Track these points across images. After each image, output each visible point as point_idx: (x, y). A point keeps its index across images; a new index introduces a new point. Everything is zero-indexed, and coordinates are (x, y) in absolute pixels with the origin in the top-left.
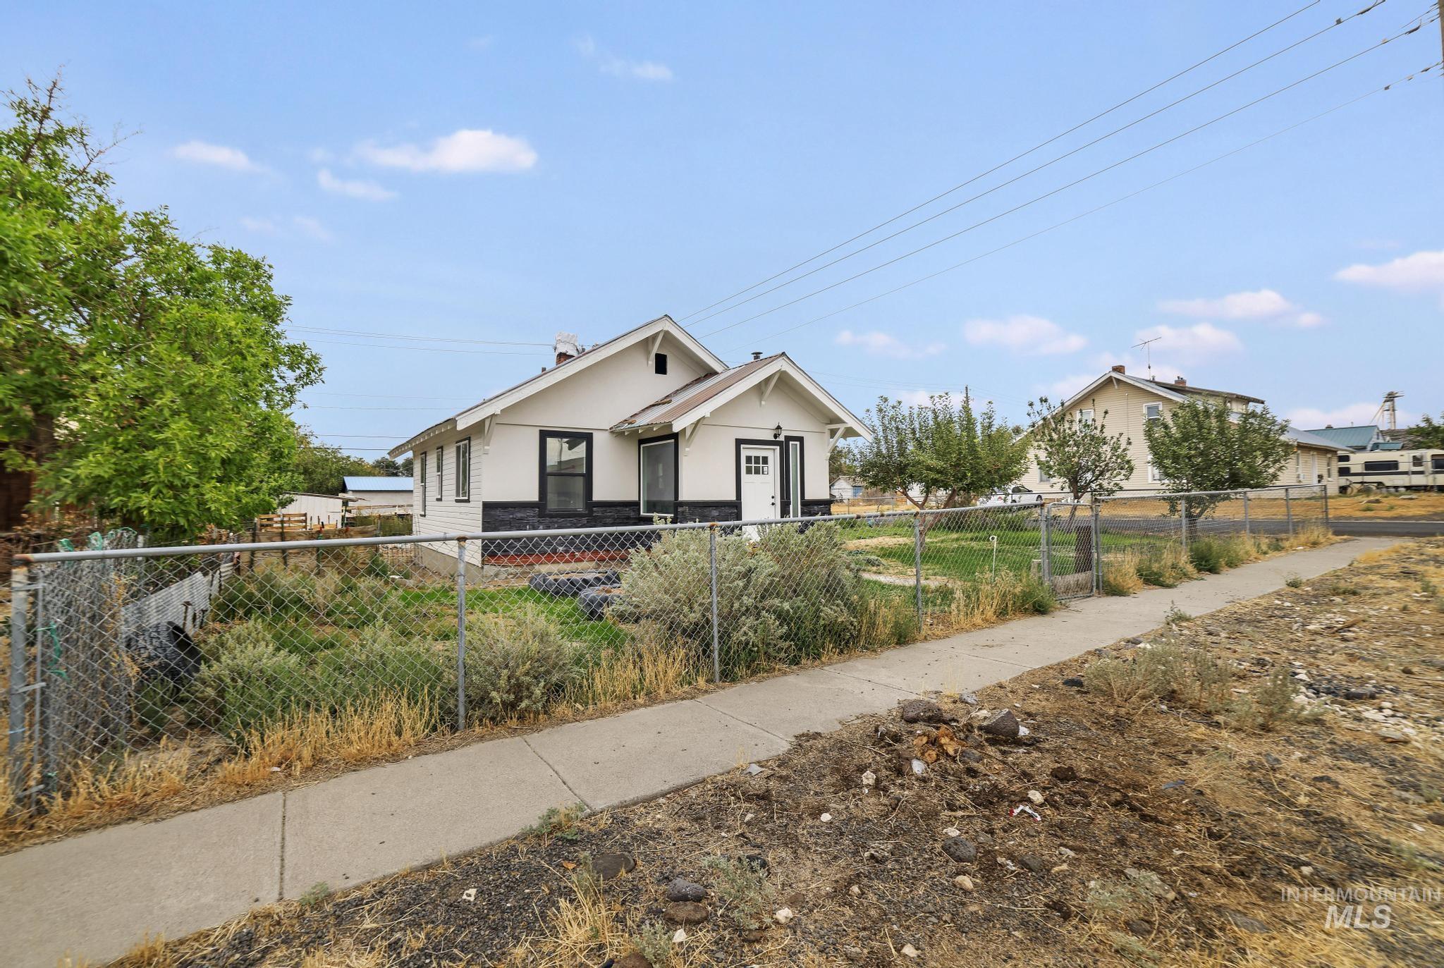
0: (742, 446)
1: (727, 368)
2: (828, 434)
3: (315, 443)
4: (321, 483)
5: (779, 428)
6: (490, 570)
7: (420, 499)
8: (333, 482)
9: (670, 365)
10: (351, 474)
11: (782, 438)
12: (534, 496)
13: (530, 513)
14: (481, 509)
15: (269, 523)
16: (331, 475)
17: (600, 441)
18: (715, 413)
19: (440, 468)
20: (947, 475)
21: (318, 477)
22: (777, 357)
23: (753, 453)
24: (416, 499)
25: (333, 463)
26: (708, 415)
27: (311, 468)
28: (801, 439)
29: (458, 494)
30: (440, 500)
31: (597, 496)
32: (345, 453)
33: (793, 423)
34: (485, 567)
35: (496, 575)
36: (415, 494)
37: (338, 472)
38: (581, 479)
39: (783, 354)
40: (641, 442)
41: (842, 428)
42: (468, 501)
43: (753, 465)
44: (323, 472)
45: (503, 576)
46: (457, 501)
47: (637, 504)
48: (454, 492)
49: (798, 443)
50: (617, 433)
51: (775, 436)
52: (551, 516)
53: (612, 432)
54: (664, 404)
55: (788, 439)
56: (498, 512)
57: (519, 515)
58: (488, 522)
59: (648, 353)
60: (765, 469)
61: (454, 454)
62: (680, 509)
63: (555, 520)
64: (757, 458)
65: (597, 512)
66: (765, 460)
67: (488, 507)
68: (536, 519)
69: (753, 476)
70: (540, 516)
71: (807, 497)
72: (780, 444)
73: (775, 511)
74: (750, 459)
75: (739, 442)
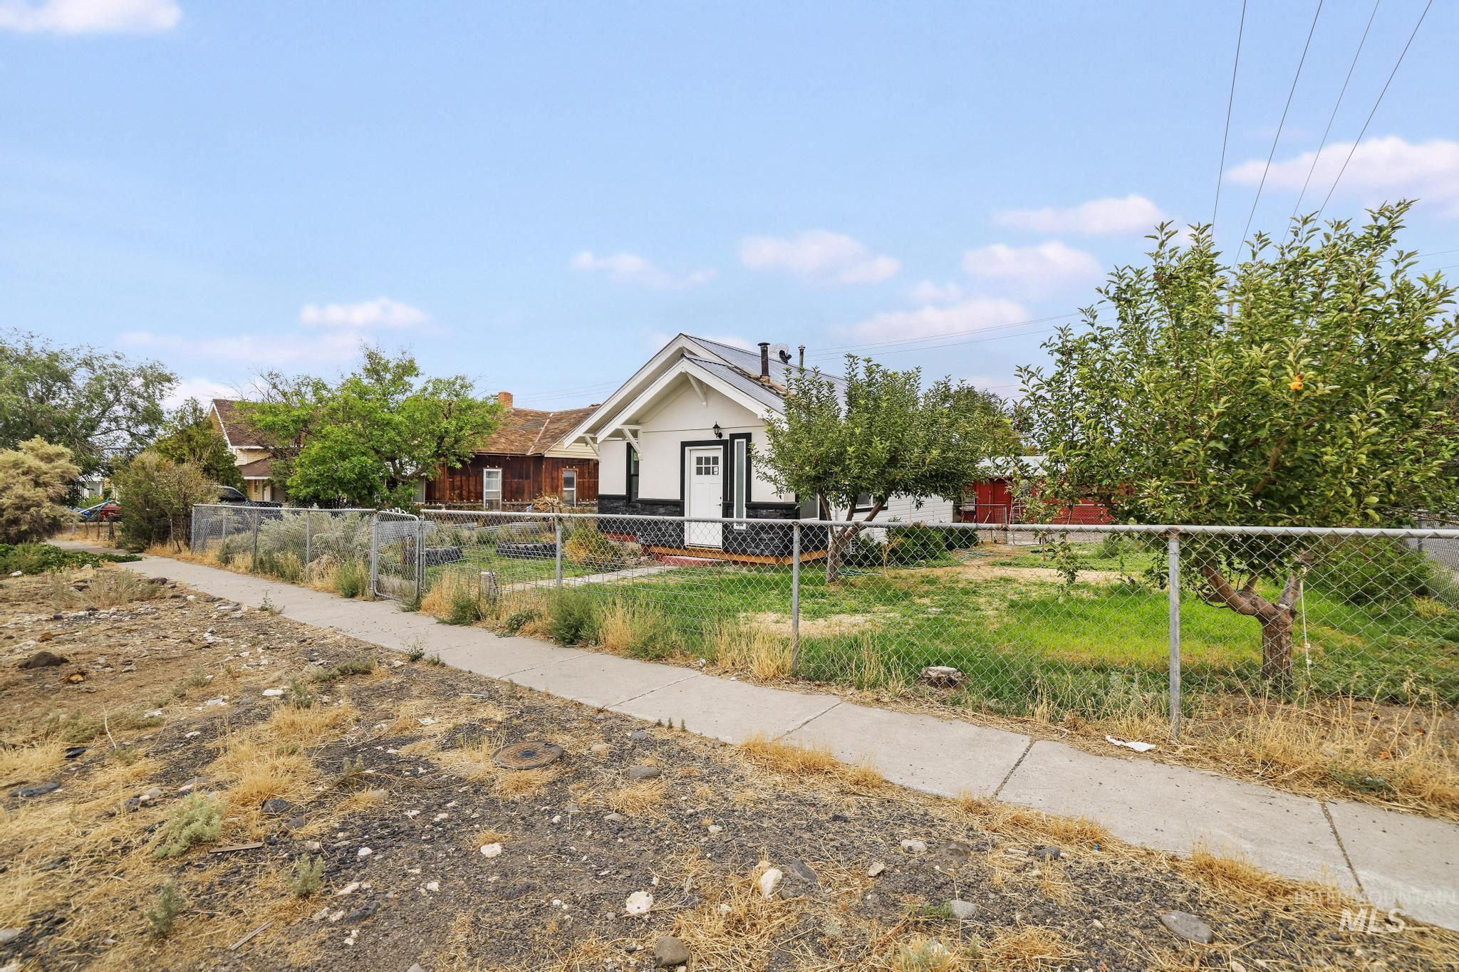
0: (687, 449)
5: (716, 427)
11: (725, 437)
23: (704, 454)
28: (748, 437)
43: (703, 466)
49: (744, 440)
51: (718, 436)
55: (733, 436)
56: (606, 502)
60: (716, 469)
64: (707, 460)
66: (716, 461)
69: (704, 477)
71: (754, 499)
72: (724, 443)
73: (719, 513)
74: (699, 460)
75: (684, 445)
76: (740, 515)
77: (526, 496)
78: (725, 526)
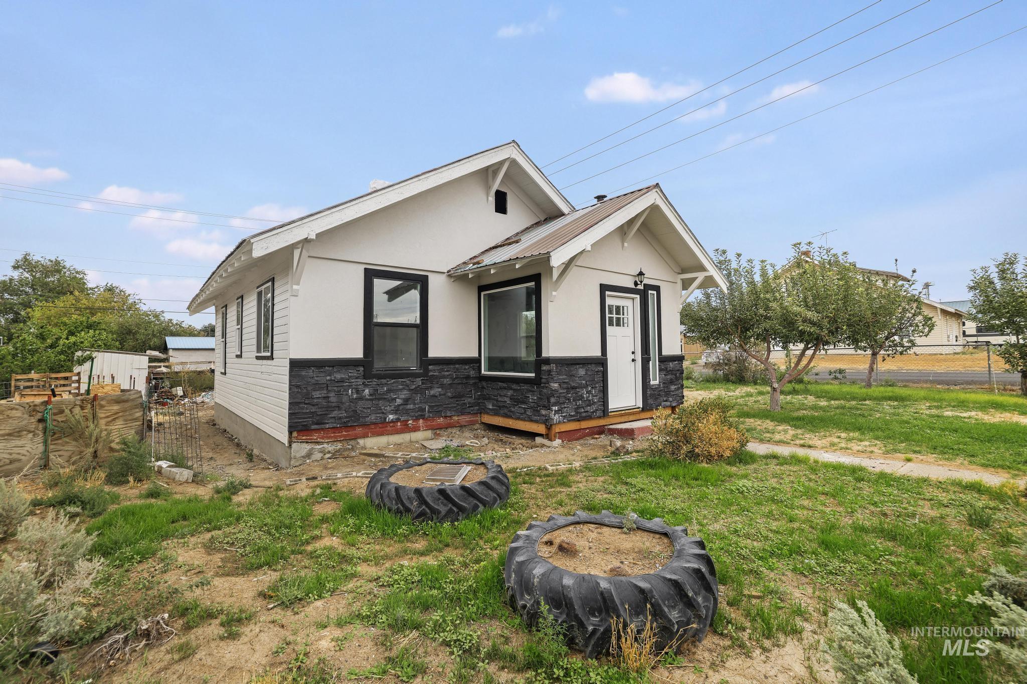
0: (606, 293)
1: (574, 210)
2: (679, 285)
3: (144, 308)
4: (144, 342)
5: (641, 274)
6: (300, 449)
7: (222, 355)
8: (155, 341)
9: (511, 203)
10: (173, 334)
11: (641, 287)
12: (357, 352)
13: (353, 373)
14: (288, 369)
15: (66, 382)
16: (154, 336)
17: (436, 284)
18: (596, 245)
19: (240, 321)
20: (822, 329)
21: (140, 337)
22: (649, 189)
23: (616, 302)
24: (218, 356)
25: (155, 325)
26: (589, 248)
27: (135, 329)
28: (658, 289)
29: (259, 350)
30: (239, 356)
31: (433, 353)
32: (167, 316)
33: (655, 273)
34: (294, 445)
35: (309, 455)
36: (216, 351)
37: (160, 332)
38: (414, 332)
39: (657, 185)
40: (481, 289)
41: (701, 276)
42: (271, 358)
43: (614, 316)
44: (146, 332)
45: (318, 456)
46: (258, 358)
47: (477, 361)
48: (255, 348)
50: (458, 277)
51: (636, 284)
52: (379, 377)
53: (450, 276)
54: (510, 244)
55: (648, 287)
56: (310, 372)
57: (338, 376)
58: (298, 387)
59: (488, 188)
60: (625, 320)
61: (255, 303)
62: (545, 368)
63: (384, 381)
64: (618, 309)
65: (433, 370)
66: (625, 311)
67: (296, 365)
68: (360, 381)
69: (615, 329)
70: (365, 377)
71: (664, 350)
72: (641, 293)
75: (604, 289)
76: (654, 370)
78: (644, 383)
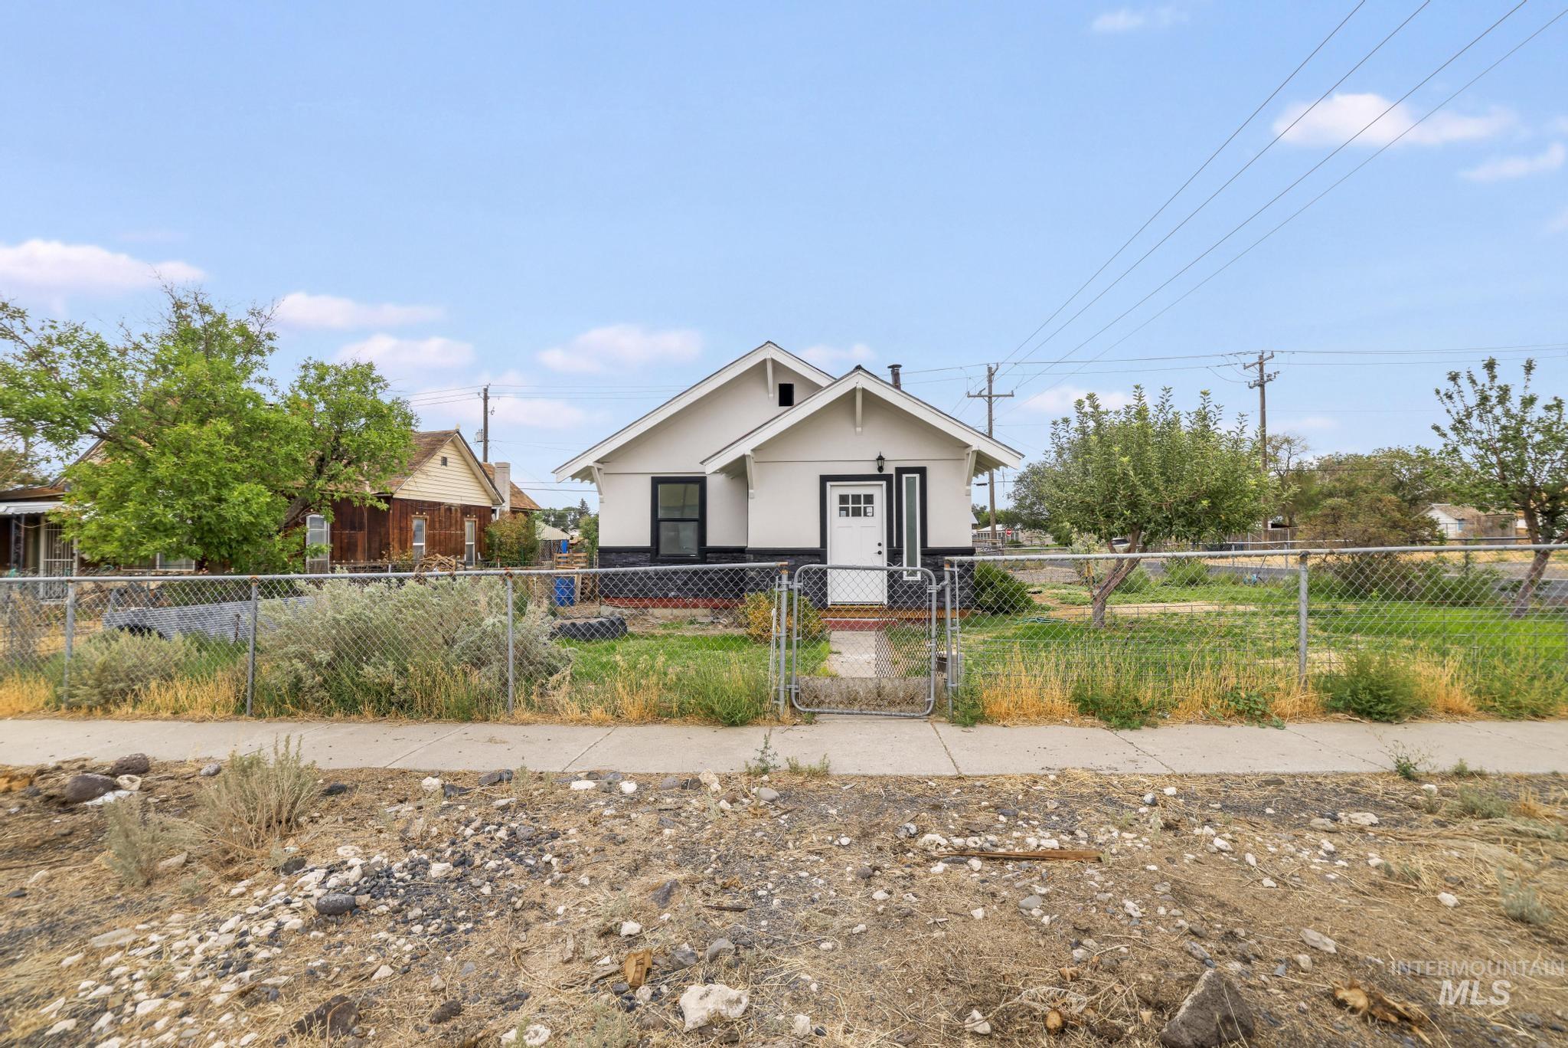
0: (829, 484)
5: (880, 458)
9: (798, 394)
11: (888, 472)
12: (646, 542)
13: (641, 559)
17: (713, 483)
23: (851, 491)
26: (749, 453)
28: (922, 471)
31: (711, 541)
33: (901, 452)
38: (694, 524)
39: (859, 368)
43: (850, 506)
49: (917, 476)
51: (881, 469)
52: (663, 561)
55: (900, 471)
56: (612, 557)
57: (631, 560)
60: (869, 510)
64: (856, 499)
65: (711, 558)
66: (869, 499)
69: (851, 519)
70: (651, 561)
71: (933, 543)
72: (888, 478)
73: (882, 561)
74: (843, 499)
75: (824, 480)
76: (912, 562)
77: (359, 555)
78: (891, 575)
